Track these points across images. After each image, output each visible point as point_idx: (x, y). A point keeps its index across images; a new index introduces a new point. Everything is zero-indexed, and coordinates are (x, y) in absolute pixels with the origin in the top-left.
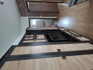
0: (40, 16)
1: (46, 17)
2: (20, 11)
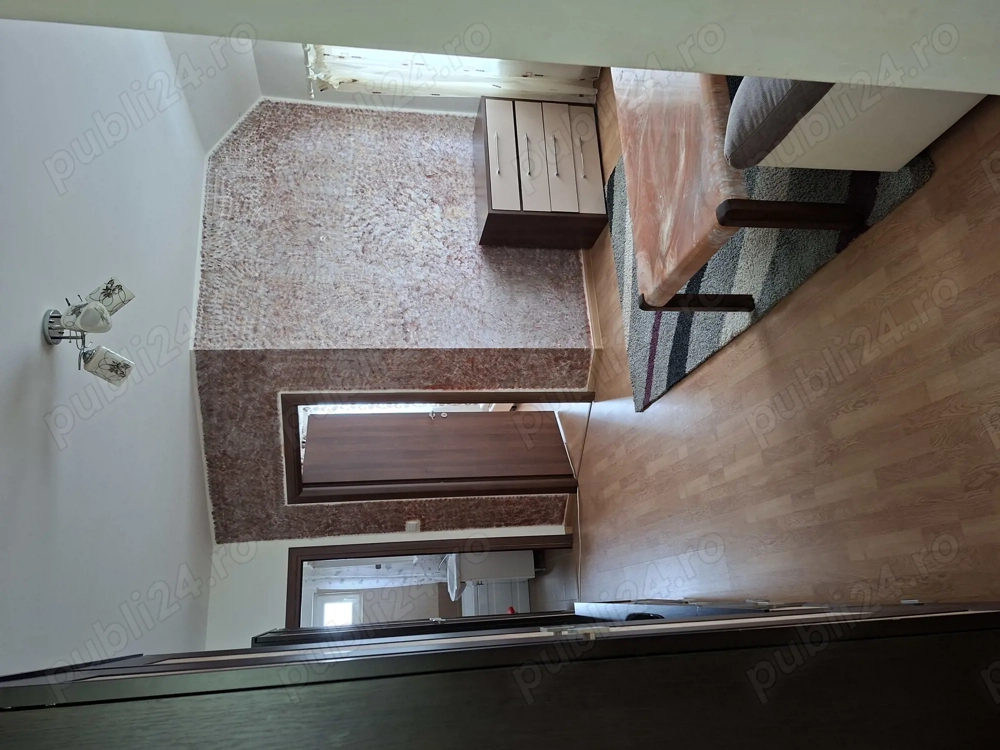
0: (402, 528)
1: (462, 527)
2: (216, 489)
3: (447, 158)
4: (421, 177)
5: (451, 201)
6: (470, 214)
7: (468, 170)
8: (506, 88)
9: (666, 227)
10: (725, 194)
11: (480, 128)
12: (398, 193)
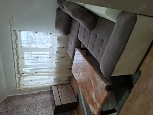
3: (45, 99)
4: (40, 104)
5: (47, 107)
6: (51, 108)
7: (50, 100)
8: (55, 84)
9: (94, 97)
10: (105, 85)
11: (51, 92)
12: (36, 108)
